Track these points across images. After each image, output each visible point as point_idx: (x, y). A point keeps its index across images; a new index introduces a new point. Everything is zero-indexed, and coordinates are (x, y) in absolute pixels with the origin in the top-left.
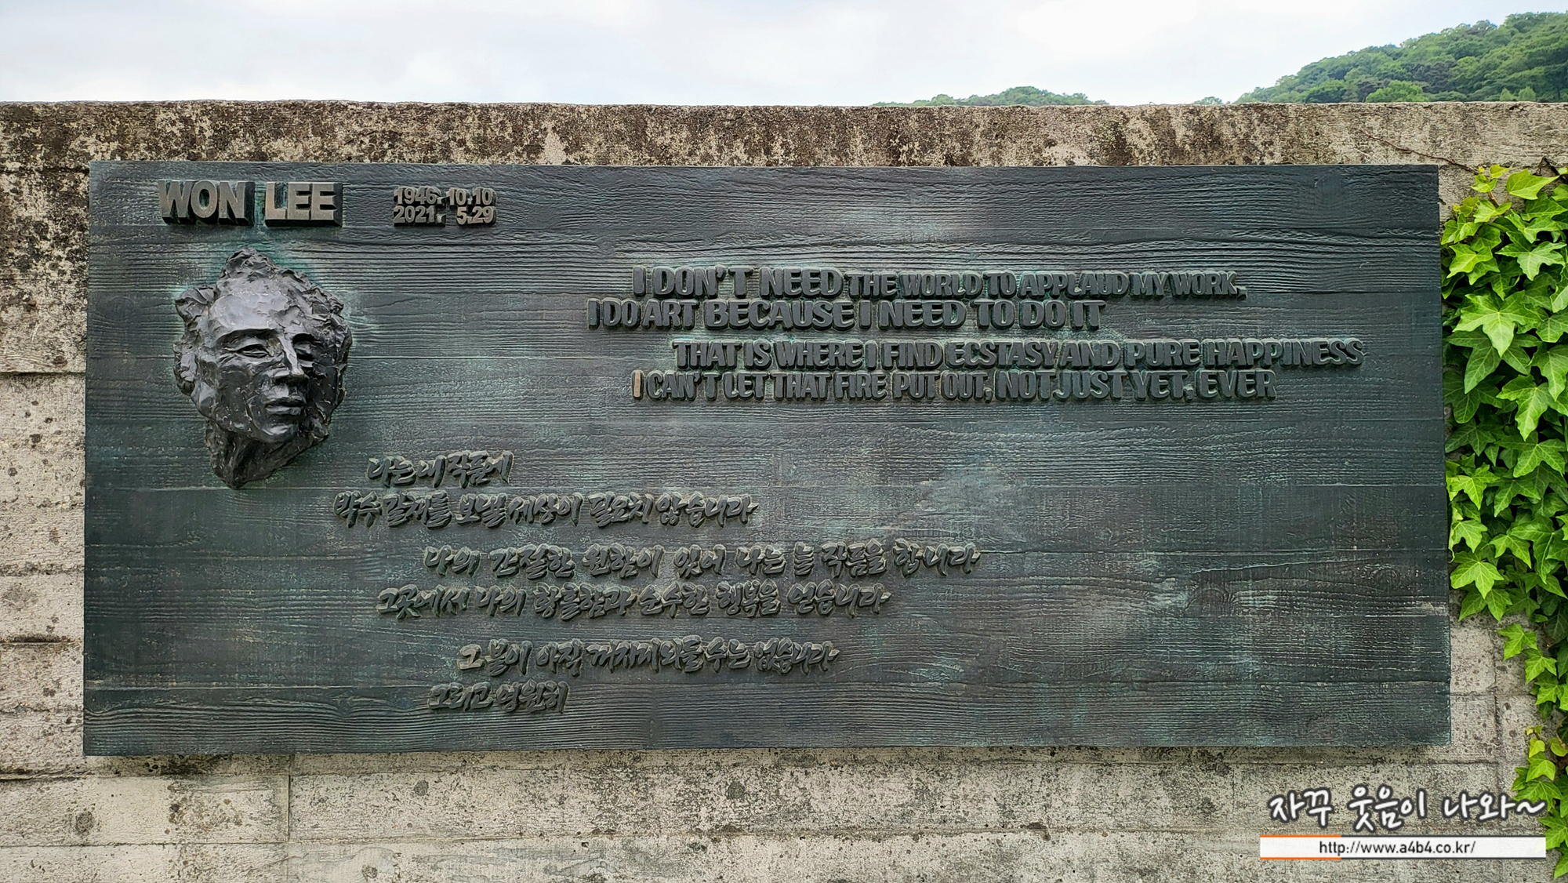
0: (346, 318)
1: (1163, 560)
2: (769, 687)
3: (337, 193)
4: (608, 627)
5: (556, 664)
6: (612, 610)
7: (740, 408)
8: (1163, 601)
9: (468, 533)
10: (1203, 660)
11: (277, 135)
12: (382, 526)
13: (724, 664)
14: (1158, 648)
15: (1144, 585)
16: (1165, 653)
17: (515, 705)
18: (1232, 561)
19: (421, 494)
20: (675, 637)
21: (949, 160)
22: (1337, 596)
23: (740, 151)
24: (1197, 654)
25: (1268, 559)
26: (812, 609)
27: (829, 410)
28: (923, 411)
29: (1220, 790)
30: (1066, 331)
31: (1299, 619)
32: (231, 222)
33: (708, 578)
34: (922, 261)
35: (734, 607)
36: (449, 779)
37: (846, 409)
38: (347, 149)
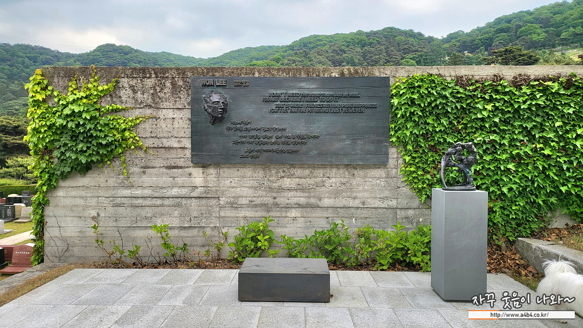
0: (227, 100)
1: (347, 137)
2: (289, 155)
3: (226, 81)
4: (265, 146)
5: (258, 151)
6: (266, 144)
7: (284, 113)
8: (347, 143)
9: (245, 132)
10: (352, 151)
11: (216, 72)
12: (233, 131)
13: (282, 152)
15: (344, 140)
16: (347, 150)
17: (252, 157)
18: (357, 137)
19: (238, 126)
20: (275, 147)
21: (317, 76)
22: (372, 142)
23: (285, 74)
25: (362, 136)
26: (295, 144)
27: (298, 114)
28: (312, 114)
29: (356, 172)
30: (333, 102)
31: (366, 145)
32: (211, 85)
33: (280, 139)
34: (312, 91)
35: (284, 143)
36: (242, 169)
37: (300, 114)
38: (226, 74)
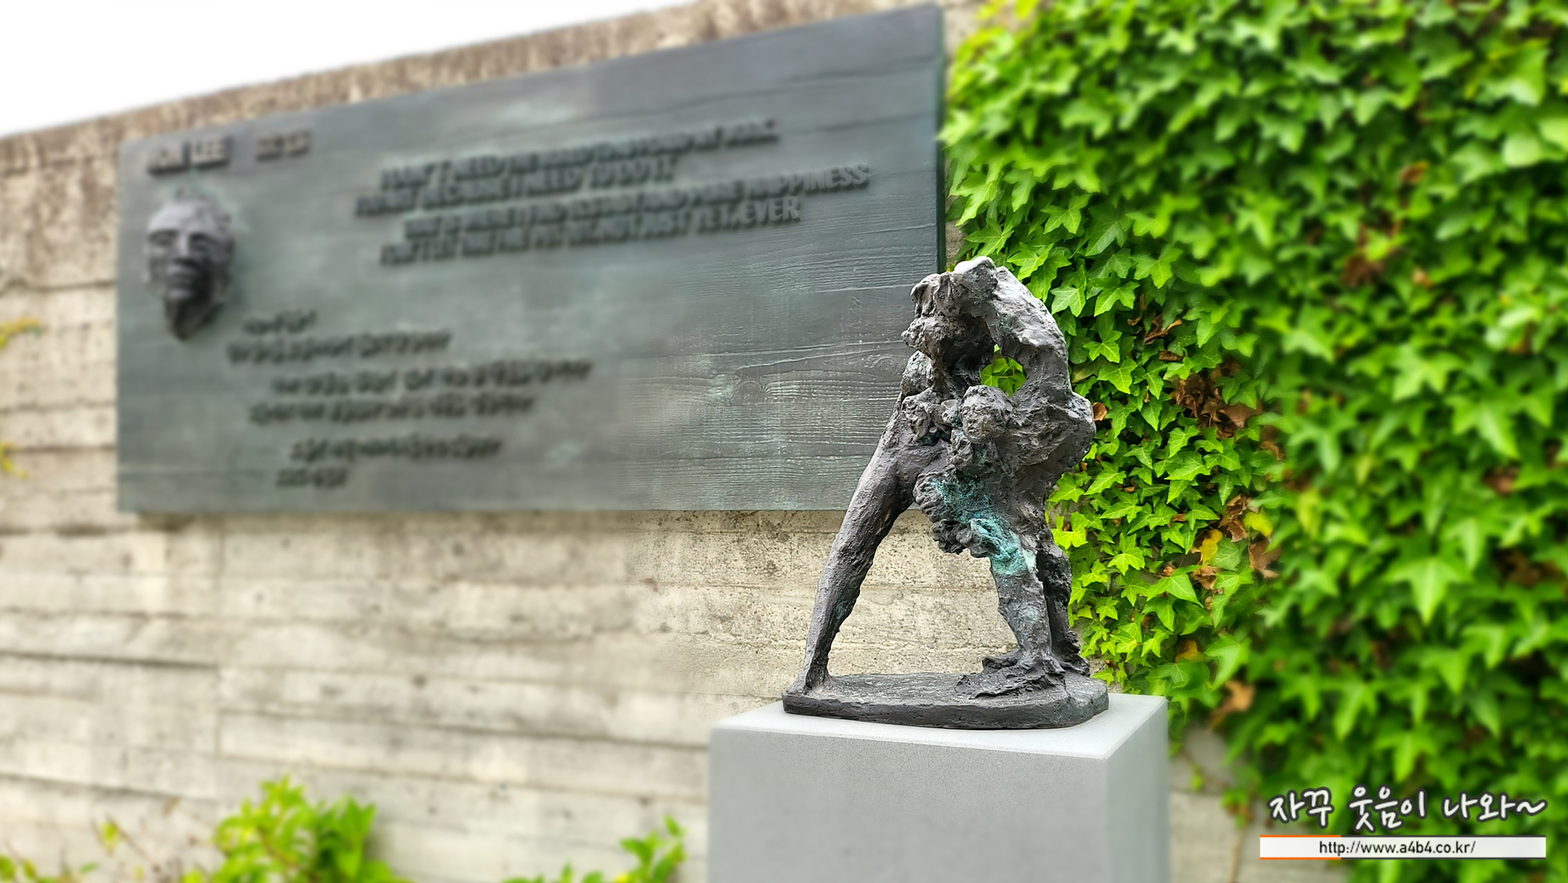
1: (715, 360)
4: (367, 424)
5: (340, 451)
7: (440, 262)
8: (717, 393)
9: (293, 362)
10: (744, 440)
12: (250, 360)
13: (433, 450)
14: (712, 431)
15: (700, 381)
16: (717, 435)
17: (318, 480)
18: (765, 358)
19: (268, 337)
22: (846, 383)
24: (740, 435)
25: (792, 355)
27: (496, 258)
28: (554, 253)
29: (780, 554)
30: (650, 181)
31: (816, 404)
32: (180, 168)
33: (423, 389)
36: (299, 537)
